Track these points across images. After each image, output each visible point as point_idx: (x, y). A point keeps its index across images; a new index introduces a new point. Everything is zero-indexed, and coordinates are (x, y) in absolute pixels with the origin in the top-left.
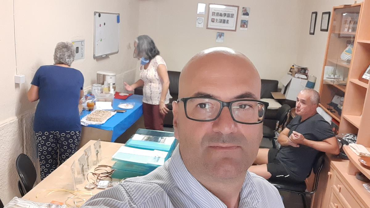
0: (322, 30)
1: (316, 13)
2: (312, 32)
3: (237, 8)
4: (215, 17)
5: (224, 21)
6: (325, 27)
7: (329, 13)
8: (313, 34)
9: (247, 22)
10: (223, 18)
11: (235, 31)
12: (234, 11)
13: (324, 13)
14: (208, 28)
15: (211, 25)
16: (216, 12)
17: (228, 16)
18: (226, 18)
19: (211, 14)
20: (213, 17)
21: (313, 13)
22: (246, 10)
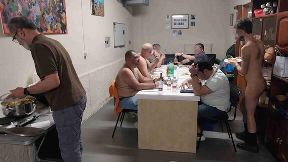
1: (233, 14)
2: (232, 24)
3: (188, 16)
10: (180, 22)
11: (188, 28)
14: (172, 29)
15: (174, 26)
17: (184, 20)
18: (182, 22)
19: (173, 20)
20: (175, 22)
21: (231, 14)
22: (193, 16)
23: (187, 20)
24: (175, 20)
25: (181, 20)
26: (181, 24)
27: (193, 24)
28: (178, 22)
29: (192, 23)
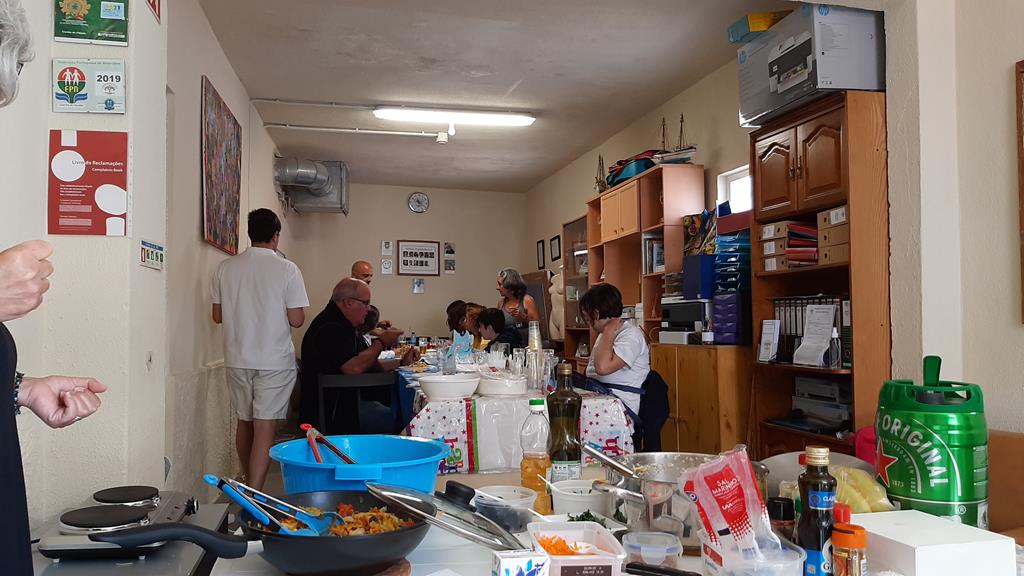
0: (553, 260)
1: (543, 242)
2: (541, 265)
3: (436, 245)
4: (409, 259)
5: (422, 262)
6: (556, 255)
7: (558, 237)
8: (543, 268)
9: (454, 261)
10: (419, 259)
11: (439, 275)
12: (432, 249)
13: (552, 240)
14: (399, 274)
15: (403, 269)
16: (409, 251)
17: (427, 255)
18: (424, 259)
19: (401, 254)
20: (405, 259)
21: (539, 242)
22: (450, 247)
23: (436, 255)
24: (405, 253)
25: (422, 254)
26: (422, 263)
27: (450, 265)
28: (414, 259)
29: (446, 261)
